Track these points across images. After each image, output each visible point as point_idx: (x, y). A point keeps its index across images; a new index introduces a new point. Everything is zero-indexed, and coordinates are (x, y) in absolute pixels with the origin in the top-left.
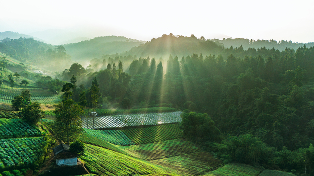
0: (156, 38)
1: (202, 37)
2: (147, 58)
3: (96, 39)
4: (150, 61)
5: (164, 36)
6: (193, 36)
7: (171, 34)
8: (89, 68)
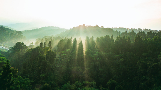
0: (75, 27)
1: (102, 26)
2: (70, 38)
3: (42, 28)
4: (73, 40)
5: (80, 26)
6: (97, 26)
7: (84, 25)
8: (31, 45)
